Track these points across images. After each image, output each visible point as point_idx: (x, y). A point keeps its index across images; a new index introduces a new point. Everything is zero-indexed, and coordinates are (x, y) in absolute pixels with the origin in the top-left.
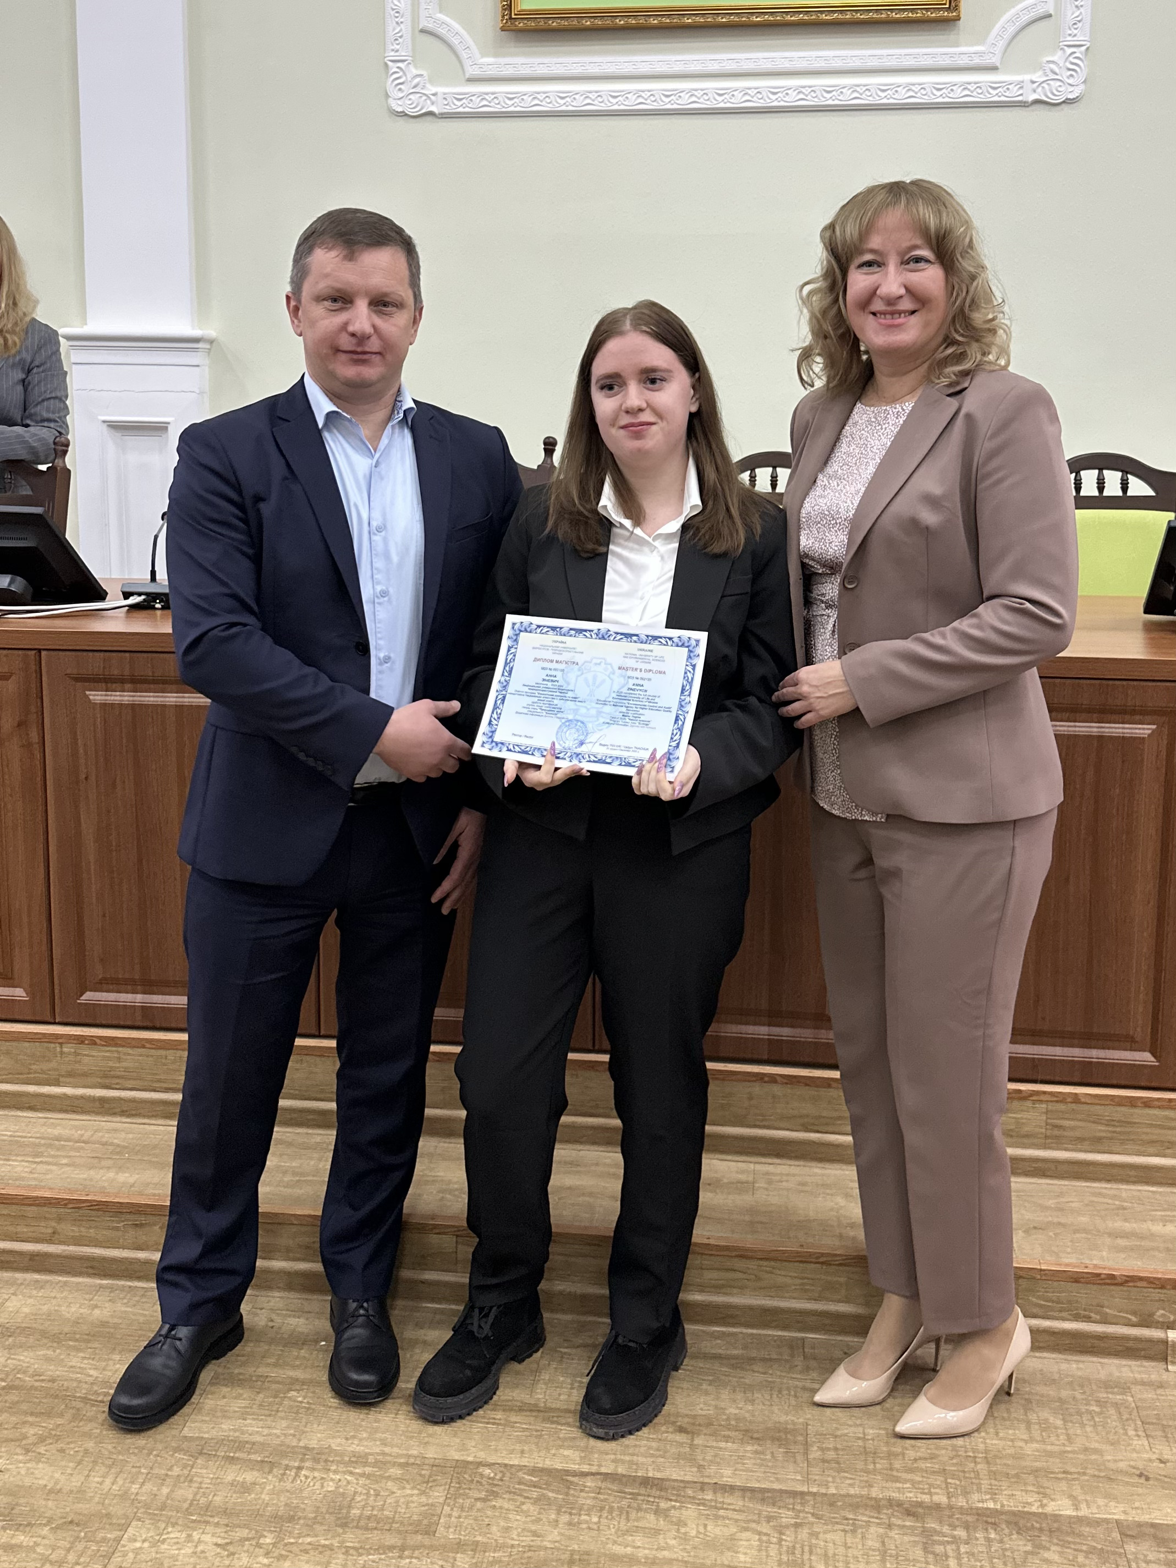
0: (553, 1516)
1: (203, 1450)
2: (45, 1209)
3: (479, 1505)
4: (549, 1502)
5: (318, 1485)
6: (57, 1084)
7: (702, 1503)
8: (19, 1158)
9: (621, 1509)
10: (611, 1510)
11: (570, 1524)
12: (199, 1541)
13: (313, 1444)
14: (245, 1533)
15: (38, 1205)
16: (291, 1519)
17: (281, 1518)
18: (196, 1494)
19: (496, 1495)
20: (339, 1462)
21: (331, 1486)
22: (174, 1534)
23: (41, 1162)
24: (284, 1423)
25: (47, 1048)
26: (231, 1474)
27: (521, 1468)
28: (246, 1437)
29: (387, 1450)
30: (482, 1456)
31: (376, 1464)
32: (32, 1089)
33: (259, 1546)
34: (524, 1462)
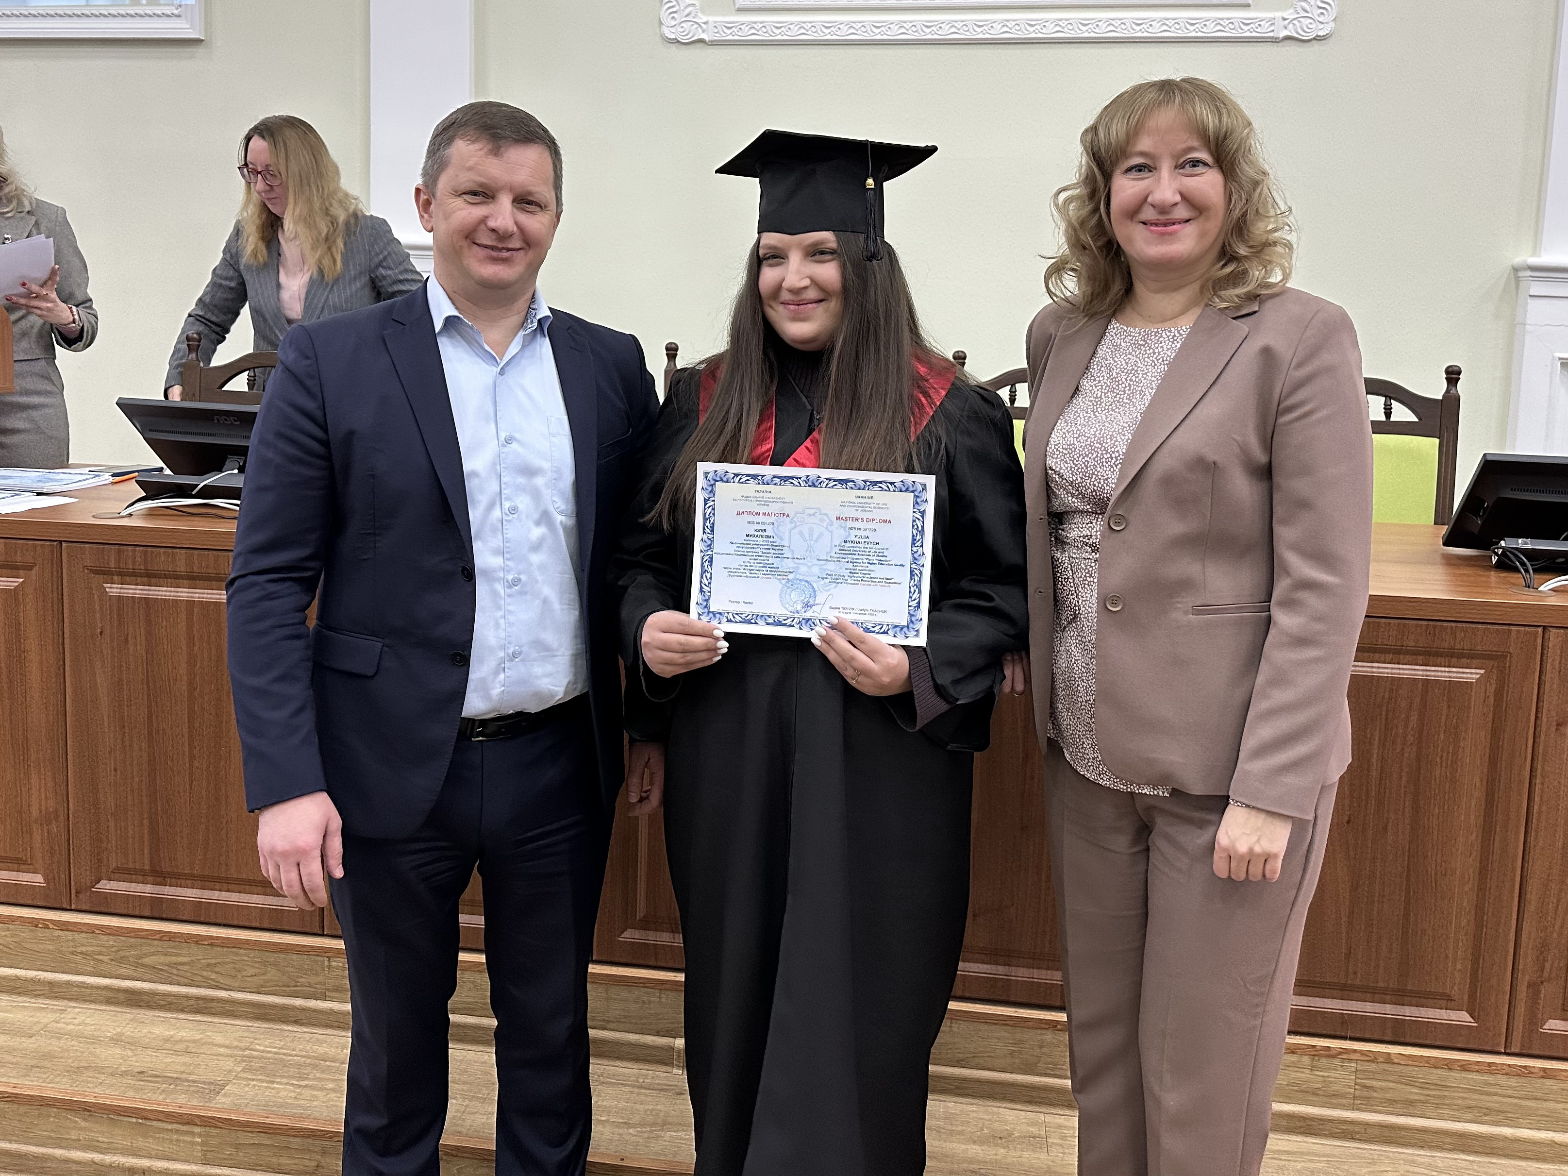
2: (310, 1141)
6: (324, 997)
8: (284, 1080)
15: (303, 1136)
23: (306, 1086)
25: (316, 962)
32: (298, 1002)
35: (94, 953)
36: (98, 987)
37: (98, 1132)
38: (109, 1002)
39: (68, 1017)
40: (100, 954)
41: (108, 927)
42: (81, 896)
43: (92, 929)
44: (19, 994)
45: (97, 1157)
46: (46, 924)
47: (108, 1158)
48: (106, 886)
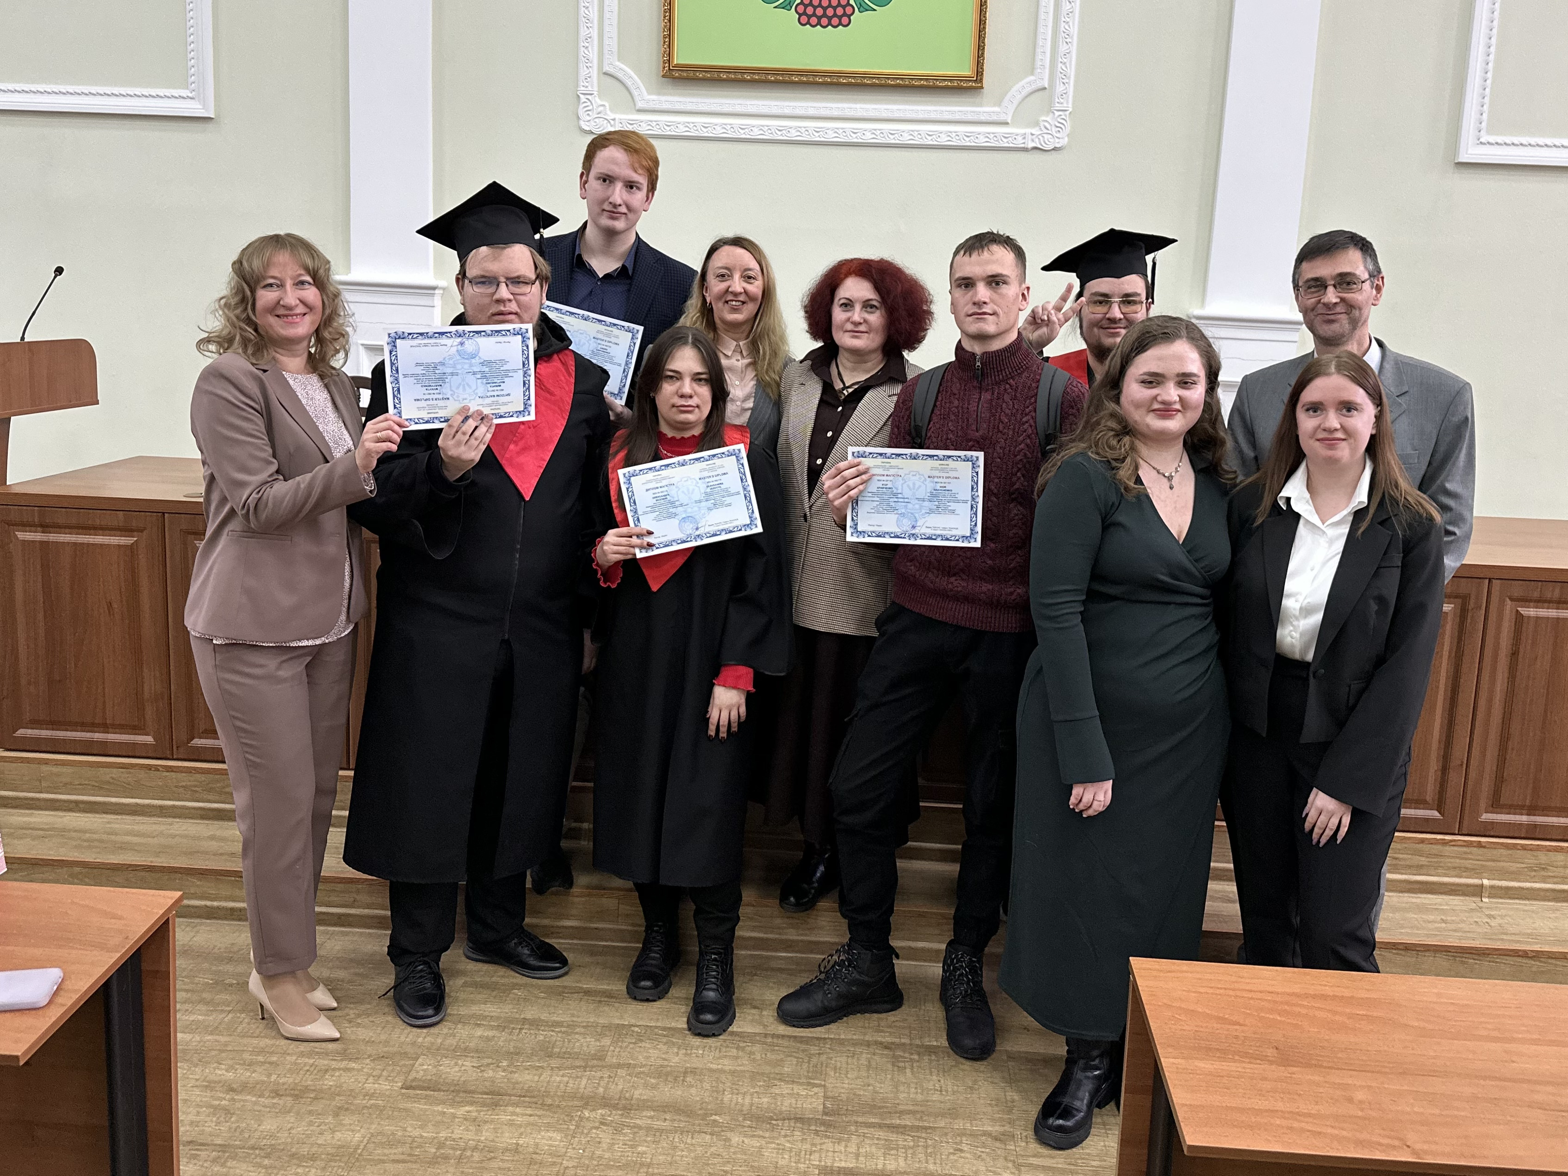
0: (676, 1050)
1: (461, 1020)
3: (631, 1046)
4: (673, 1044)
5: (533, 1037)
7: (765, 1043)
9: (716, 1048)
10: (711, 1047)
11: (686, 1054)
12: (463, 1065)
13: (529, 1016)
14: (490, 1061)
16: (517, 1054)
17: (512, 1053)
18: (458, 1043)
19: (642, 1041)
20: (545, 1026)
21: (542, 1038)
22: (446, 1061)
24: (511, 1006)
26: (479, 1032)
27: (656, 1027)
28: (487, 1013)
29: (574, 1019)
30: (633, 1021)
31: (568, 1026)
33: (498, 1066)
34: (659, 1024)
35: (191, 786)
36: (194, 808)
37: (209, 887)
38: (202, 818)
39: (176, 826)
40: (196, 786)
41: (201, 768)
42: (181, 750)
43: (189, 770)
44: (139, 815)
45: (209, 903)
46: (157, 768)
47: (215, 904)
48: (198, 742)
